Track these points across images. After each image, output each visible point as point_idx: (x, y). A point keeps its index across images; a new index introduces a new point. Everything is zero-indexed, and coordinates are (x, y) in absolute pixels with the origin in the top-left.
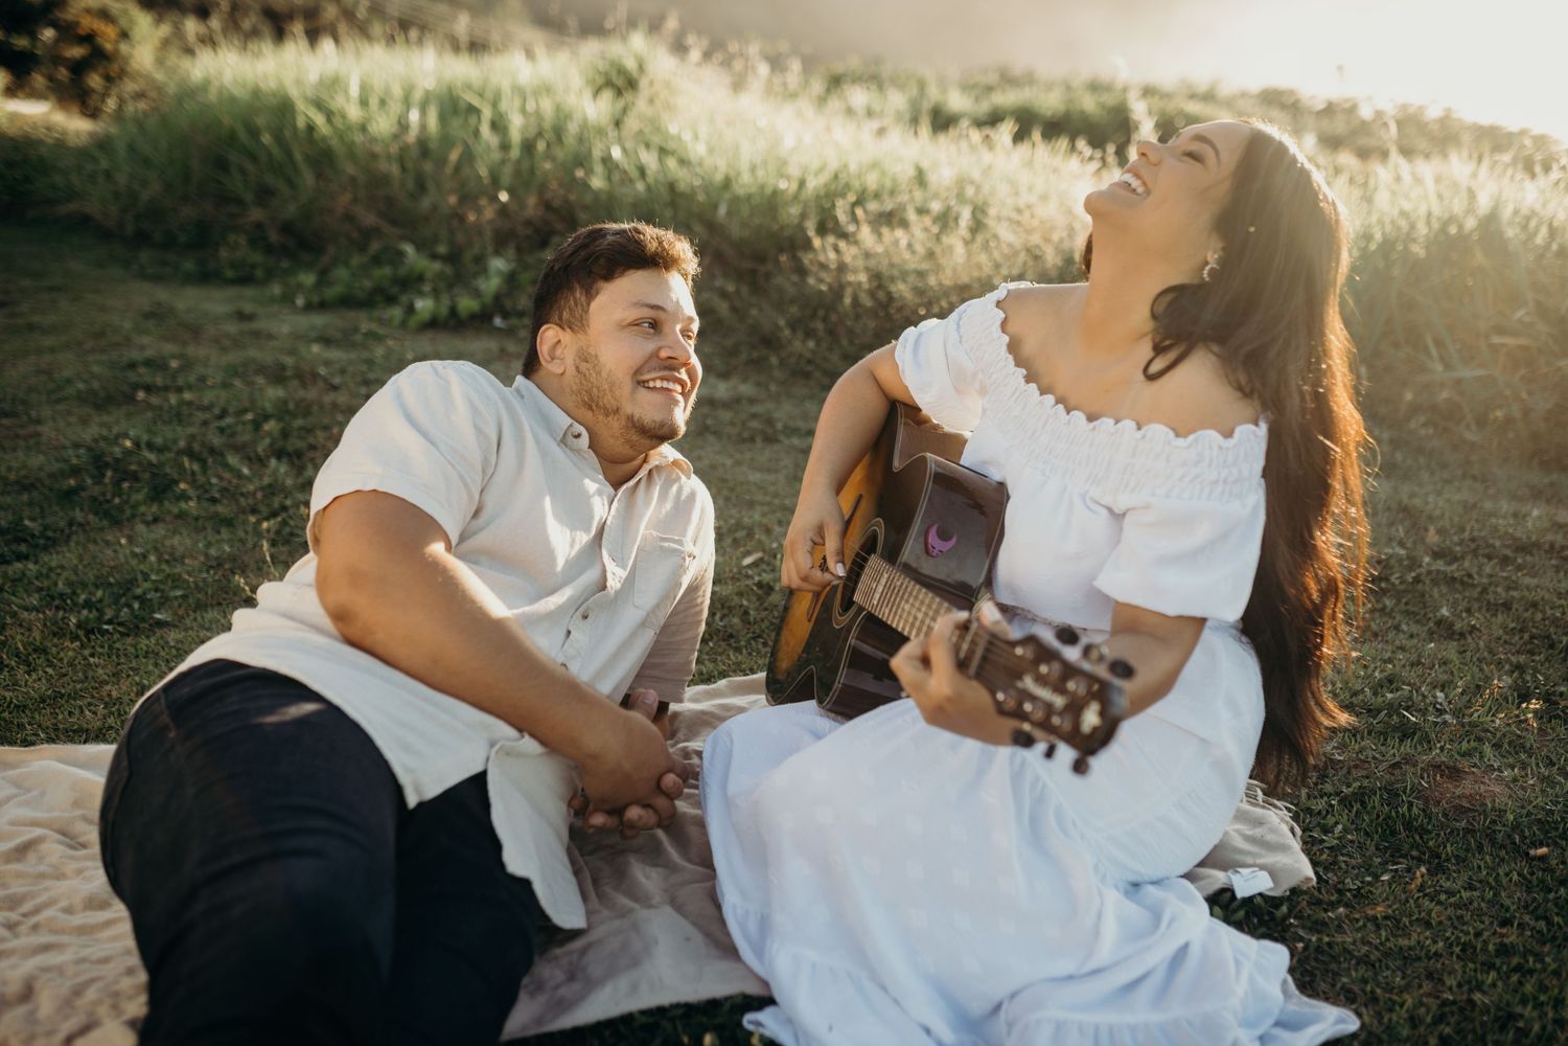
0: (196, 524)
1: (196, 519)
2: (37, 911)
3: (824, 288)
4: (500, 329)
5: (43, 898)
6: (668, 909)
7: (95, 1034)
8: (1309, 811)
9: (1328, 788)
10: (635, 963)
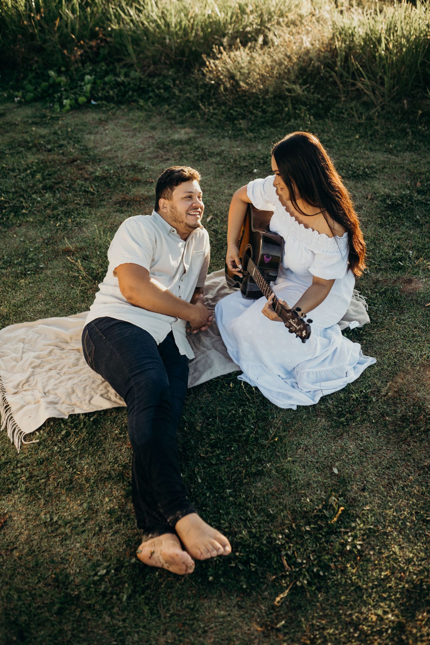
0: (34, 225)
1: (32, 222)
2: (62, 369)
3: (213, 82)
4: (94, 105)
5: (61, 366)
6: (214, 350)
7: (94, 399)
8: (371, 298)
9: (377, 290)
10: (210, 367)
